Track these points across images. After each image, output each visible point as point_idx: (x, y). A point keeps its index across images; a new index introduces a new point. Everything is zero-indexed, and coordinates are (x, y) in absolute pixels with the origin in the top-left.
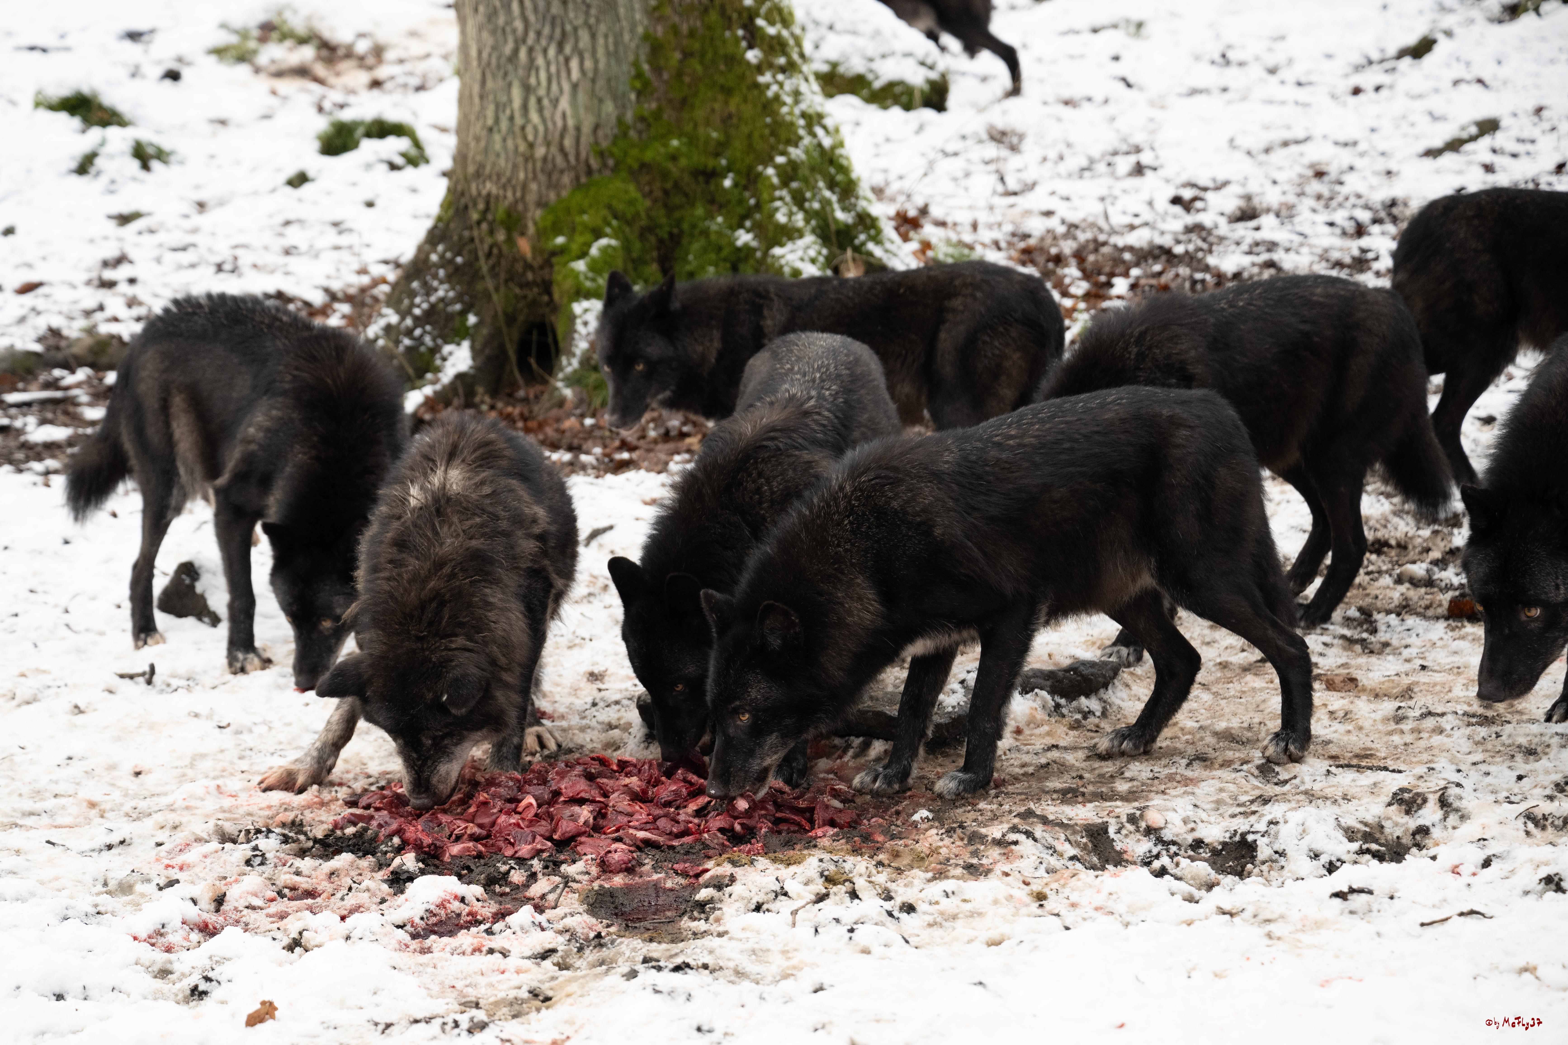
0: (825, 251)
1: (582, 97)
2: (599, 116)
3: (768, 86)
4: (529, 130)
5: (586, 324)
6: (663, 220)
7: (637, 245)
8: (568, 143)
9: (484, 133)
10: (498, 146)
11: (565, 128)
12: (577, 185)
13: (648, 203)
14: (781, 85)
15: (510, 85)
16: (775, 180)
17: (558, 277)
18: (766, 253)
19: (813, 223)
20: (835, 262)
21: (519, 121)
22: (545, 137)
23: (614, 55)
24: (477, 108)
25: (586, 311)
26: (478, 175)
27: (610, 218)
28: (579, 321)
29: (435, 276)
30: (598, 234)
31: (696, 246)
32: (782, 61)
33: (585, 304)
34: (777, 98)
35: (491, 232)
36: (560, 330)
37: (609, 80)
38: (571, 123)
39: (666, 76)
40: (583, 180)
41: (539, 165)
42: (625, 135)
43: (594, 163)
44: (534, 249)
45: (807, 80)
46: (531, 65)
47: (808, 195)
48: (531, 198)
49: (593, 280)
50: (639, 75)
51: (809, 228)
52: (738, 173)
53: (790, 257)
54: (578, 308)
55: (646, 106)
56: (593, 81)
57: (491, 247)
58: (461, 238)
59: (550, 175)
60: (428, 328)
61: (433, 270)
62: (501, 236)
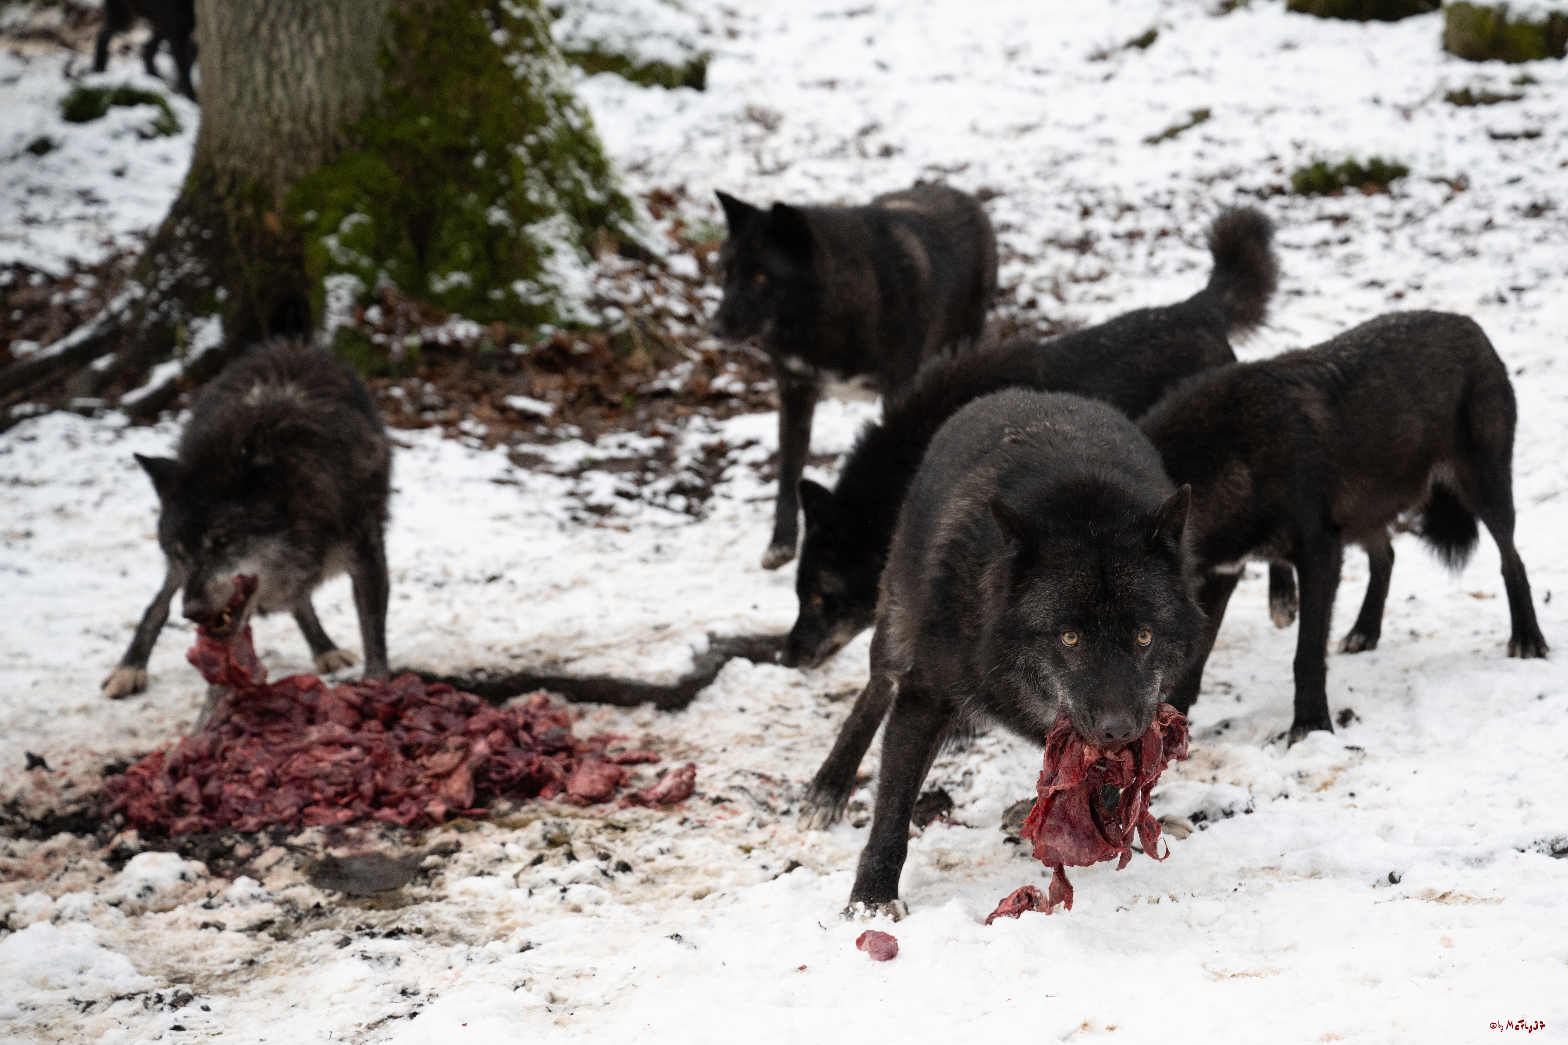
0: (578, 229)
1: (327, 74)
2: (346, 92)
3: (515, 67)
4: (274, 105)
5: (338, 299)
6: (416, 198)
7: (390, 221)
8: (315, 119)
9: (228, 107)
10: (242, 121)
11: (311, 104)
12: (326, 161)
13: (399, 180)
14: (529, 66)
15: (252, 59)
16: (526, 160)
17: (309, 252)
18: (518, 231)
19: (565, 201)
20: (589, 240)
21: (263, 96)
22: (291, 113)
23: (358, 32)
24: (221, 81)
25: (339, 286)
26: (223, 148)
27: (360, 194)
28: (331, 296)
29: (181, 250)
30: (349, 210)
31: (450, 223)
32: (529, 42)
33: (338, 279)
34: (525, 79)
35: (239, 207)
36: (312, 305)
37: (354, 57)
38: (317, 98)
39: (413, 54)
40: (332, 156)
41: (285, 140)
42: (373, 112)
43: (343, 140)
44: (282, 224)
45: (553, 59)
46: (273, 40)
47: (560, 174)
48: (279, 173)
49: (346, 255)
50: (385, 52)
51: (561, 206)
52: (489, 151)
53: (543, 235)
54: (330, 283)
55: (394, 83)
56: (339, 57)
57: (239, 222)
58: (207, 211)
59: (297, 151)
60: (175, 302)
61: (179, 244)
62: (249, 211)
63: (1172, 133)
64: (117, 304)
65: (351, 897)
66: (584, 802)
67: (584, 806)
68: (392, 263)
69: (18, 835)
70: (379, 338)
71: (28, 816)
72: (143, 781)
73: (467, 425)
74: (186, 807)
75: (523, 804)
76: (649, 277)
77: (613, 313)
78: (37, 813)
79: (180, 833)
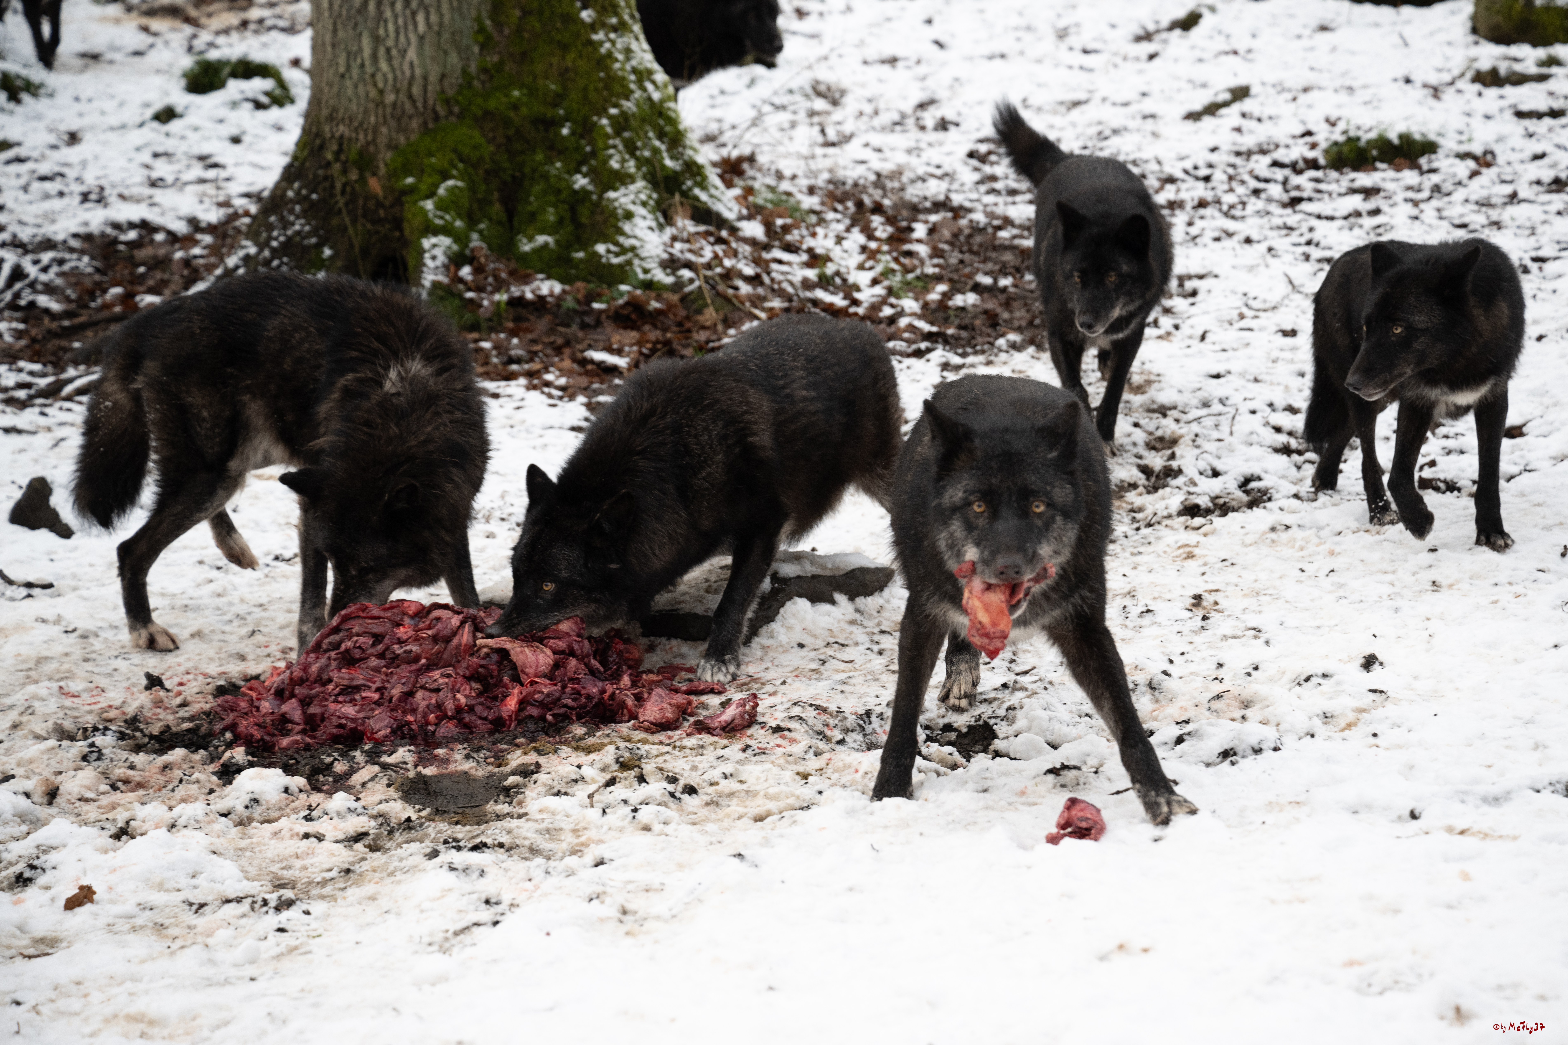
0: (655, 196)
1: (428, 49)
2: (445, 67)
3: (601, 43)
4: (379, 77)
5: (434, 258)
6: (507, 165)
7: (483, 186)
8: (416, 90)
9: (337, 79)
10: (350, 92)
11: (413, 77)
12: (425, 130)
13: (492, 148)
14: (613, 42)
15: (360, 35)
16: (609, 130)
17: (408, 215)
18: (601, 197)
19: (644, 169)
20: (665, 205)
21: (369, 69)
22: (394, 86)
23: (457, 10)
24: (329, 56)
25: (434, 246)
26: (331, 118)
27: (456, 161)
28: (427, 255)
29: (292, 211)
30: (446, 177)
31: (537, 188)
32: (614, 20)
33: (434, 240)
34: (609, 54)
35: (345, 172)
36: (411, 263)
37: (453, 34)
38: (418, 72)
39: (506, 31)
40: (431, 125)
41: (389, 110)
42: (470, 85)
43: (441, 110)
44: (384, 188)
45: (637, 39)
46: (380, 17)
47: (639, 144)
48: (382, 141)
49: (441, 218)
50: (482, 30)
51: (640, 174)
52: (574, 122)
53: (623, 200)
54: (426, 243)
55: (489, 58)
56: (439, 34)
57: (345, 186)
58: (316, 176)
59: (399, 120)
60: (285, 259)
61: (290, 206)
62: (354, 175)
63: (1212, 109)
64: (232, 261)
65: (439, 813)
66: (653, 728)
67: (653, 733)
68: (482, 226)
69: (138, 749)
70: (470, 295)
71: (146, 732)
72: (251, 701)
73: (549, 377)
74: (290, 726)
75: (599, 729)
76: (720, 241)
77: (686, 274)
78: (155, 729)
79: (283, 750)
